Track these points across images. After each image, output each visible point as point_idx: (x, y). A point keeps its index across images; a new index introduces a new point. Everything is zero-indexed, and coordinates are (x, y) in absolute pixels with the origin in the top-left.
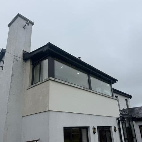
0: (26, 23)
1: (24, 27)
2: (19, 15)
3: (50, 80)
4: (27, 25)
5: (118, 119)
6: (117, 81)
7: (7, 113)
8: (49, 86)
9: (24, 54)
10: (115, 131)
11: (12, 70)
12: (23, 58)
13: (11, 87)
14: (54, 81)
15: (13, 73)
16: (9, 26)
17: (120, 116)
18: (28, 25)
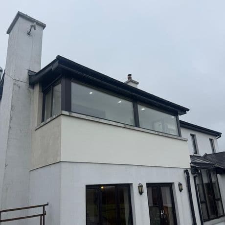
0: (32, 26)
1: (29, 34)
2: (19, 15)
3: (62, 114)
4: (33, 28)
5: (186, 171)
6: (188, 110)
7: (6, 166)
8: (60, 125)
9: (29, 76)
10: (181, 190)
11: (11, 101)
12: (28, 82)
13: (10, 128)
14: (69, 116)
15: (12, 106)
16: (8, 32)
17: (191, 166)
18: (35, 29)
